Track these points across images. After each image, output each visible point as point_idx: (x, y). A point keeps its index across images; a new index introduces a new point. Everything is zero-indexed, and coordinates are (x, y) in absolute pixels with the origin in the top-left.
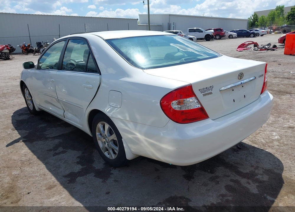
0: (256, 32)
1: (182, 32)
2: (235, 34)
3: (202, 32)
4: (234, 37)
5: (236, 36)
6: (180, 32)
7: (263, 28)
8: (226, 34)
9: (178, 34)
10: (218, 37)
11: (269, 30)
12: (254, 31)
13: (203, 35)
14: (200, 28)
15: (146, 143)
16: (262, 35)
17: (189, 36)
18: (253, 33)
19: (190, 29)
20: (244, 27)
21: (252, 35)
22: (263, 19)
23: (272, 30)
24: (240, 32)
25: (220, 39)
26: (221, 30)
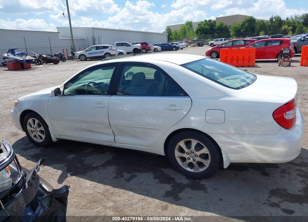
0: (177, 46)
1: (112, 46)
2: (159, 48)
3: (130, 46)
4: (158, 50)
5: (161, 49)
6: (111, 46)
7: (180, 42)
8: (151, 48)
9: (109, 48)
10: (144, 51)
11: (186, 43)
12: (175, 45)
13: (131, 49)
14: (127, 42)
15: (254, 150)
16: (182, 49)
17: (118, 50)
18: (175, 47)
19: (116, 43)
20: (165, 41)
21: (174, 49)
22: (176, 33)
23: (188, 44)
24: (163, 45)
25: (146, 53)
26: (147, 44)
